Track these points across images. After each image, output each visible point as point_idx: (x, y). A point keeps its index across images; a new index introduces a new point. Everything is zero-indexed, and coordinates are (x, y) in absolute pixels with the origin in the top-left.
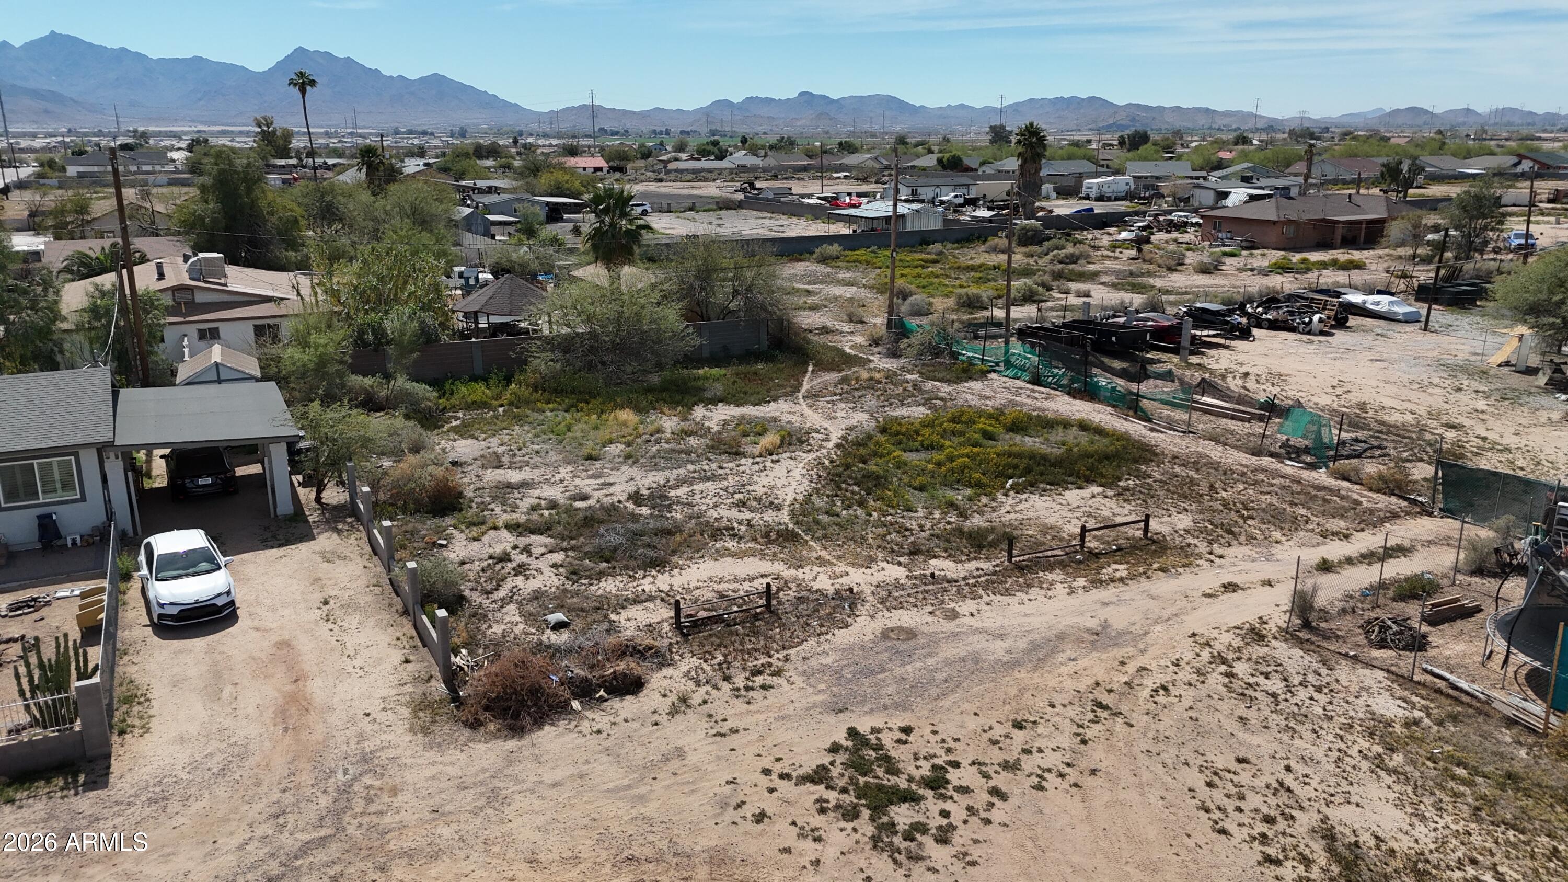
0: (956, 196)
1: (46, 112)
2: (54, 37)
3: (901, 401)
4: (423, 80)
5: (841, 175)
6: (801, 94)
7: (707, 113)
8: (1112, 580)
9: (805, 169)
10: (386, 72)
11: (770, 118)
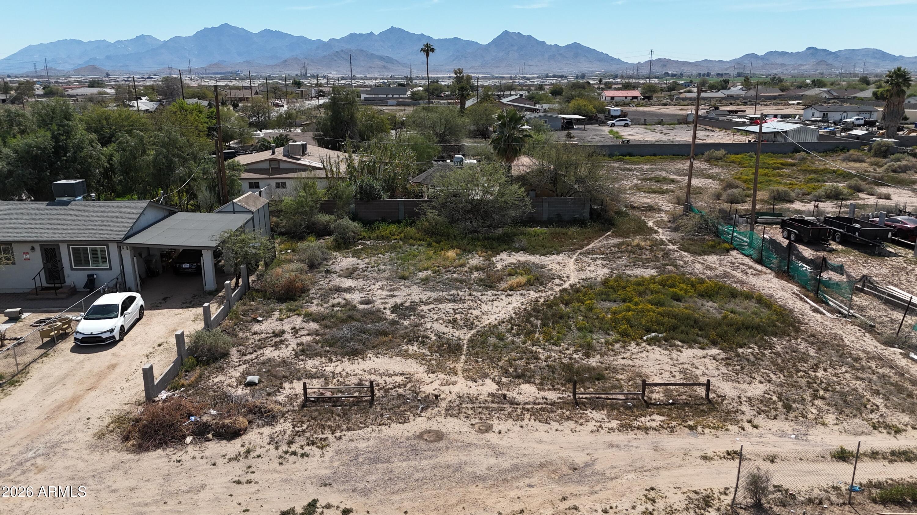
0: (858, 119)
1: (384, 67)
2: (393, 30)
3: (644, 263)
4: (567, 46)
5: (795, 102)
6: (808, 49)
7: (738, 62)
8: (639, 428)
9: (775, 98)
10: (548, 43)
11: (783, 65)
